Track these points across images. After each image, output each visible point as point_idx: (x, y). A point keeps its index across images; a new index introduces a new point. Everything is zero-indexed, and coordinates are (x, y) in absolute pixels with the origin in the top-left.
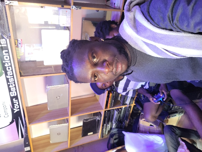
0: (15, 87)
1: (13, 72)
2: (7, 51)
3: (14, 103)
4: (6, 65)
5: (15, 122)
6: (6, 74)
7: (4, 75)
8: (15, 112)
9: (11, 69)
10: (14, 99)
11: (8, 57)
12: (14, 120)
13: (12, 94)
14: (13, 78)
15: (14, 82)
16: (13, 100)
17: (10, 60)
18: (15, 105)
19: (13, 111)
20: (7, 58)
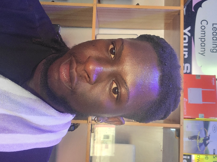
3: (187, 49)
5: (193, 5)
8: (189, 28)
10: (186, 57)
12: (193, 10)
13: (187, 67)
16: (188, 54)
18: (187, 45)
19: (192, 31)
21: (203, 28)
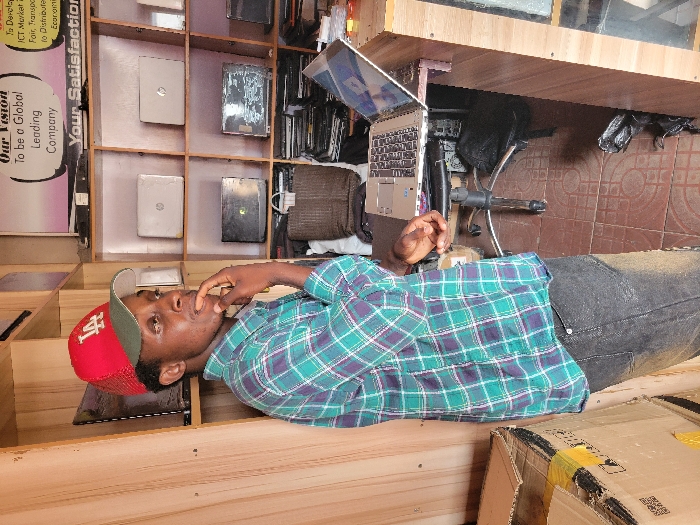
1: (80, 43)
3: (73, 117)
4: (71, 24)
5: (66, 173)
6: (68, 45)
9: (78, 36)
10: (74, 108)
12: (67, 167)
13: (72, 95)
15: (80, 65)
16: (71, 111)
17: (79, 15)
18: (73, 123)
19: (67, 140)
21: (53, 143)
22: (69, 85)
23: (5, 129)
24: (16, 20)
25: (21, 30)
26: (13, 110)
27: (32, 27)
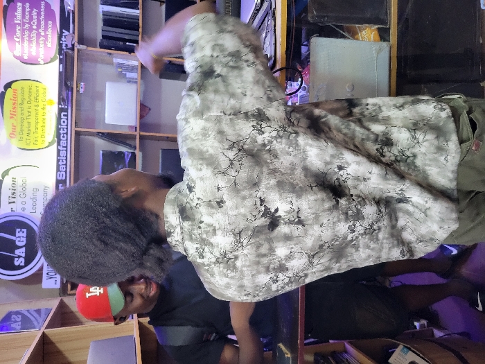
0: (66, 164)
1: (67, 143)
2: (66, 113)
4: (61, 132)
6: (59, 144)
7: (56, 144)
9: (65, 138)
10: (60, 185)
11: (66, 121)
13: (60, 176)
14: (66, 151)
15: (66, 157)
16: (58, 187)
17: (67, 125)
20: (64, 122)
22: (58, 170)
23: (14, 202)
24: (25, 132)
25: (28, 138)
26: (19, 189)
27: (36, 135)
